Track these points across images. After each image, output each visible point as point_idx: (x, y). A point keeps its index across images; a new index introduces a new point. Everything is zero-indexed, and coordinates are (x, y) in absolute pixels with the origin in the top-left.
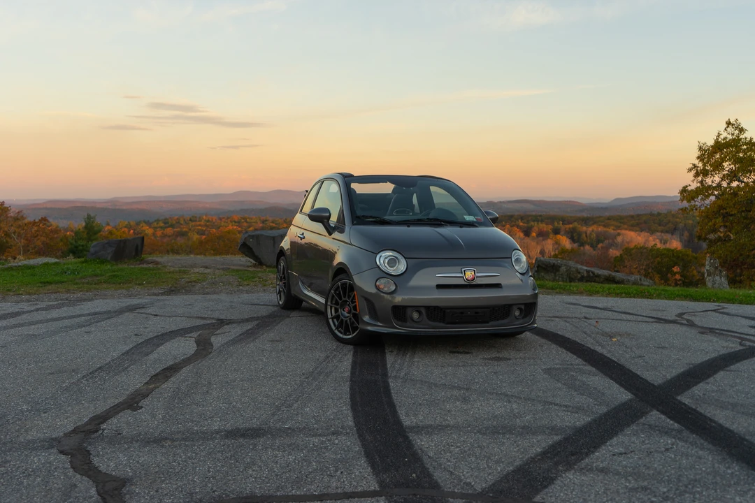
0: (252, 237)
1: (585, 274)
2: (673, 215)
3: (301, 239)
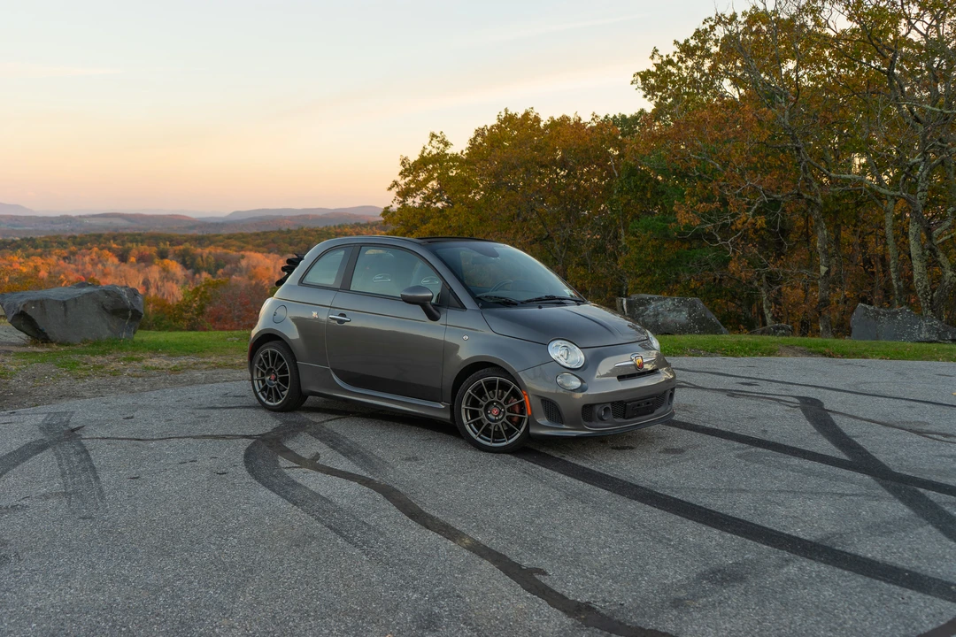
0: (35, 303)
2: (306, 233)
3: (341, 322)
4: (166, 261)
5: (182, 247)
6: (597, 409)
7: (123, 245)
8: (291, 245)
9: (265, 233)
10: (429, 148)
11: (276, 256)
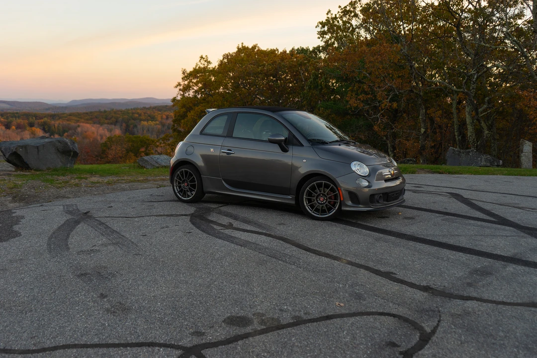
0: (22, 147)
2: (115, 113)
3: (228, 154)
4: (34, 128)
5: (42, 120)
6: (376, 197)
7: (7, 119)
8: (106, 119)
9: (91, 112)
10: (200, 64)
11: (98, 125)
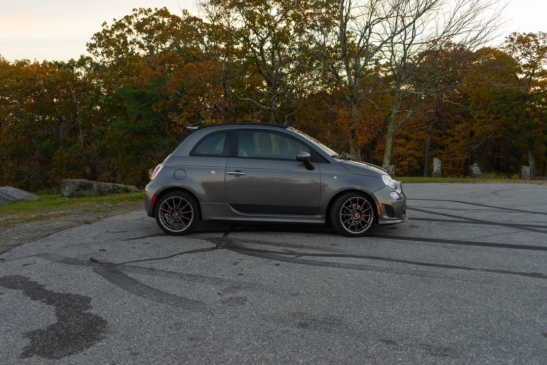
1: (112, 188)
3: (237, 175)
